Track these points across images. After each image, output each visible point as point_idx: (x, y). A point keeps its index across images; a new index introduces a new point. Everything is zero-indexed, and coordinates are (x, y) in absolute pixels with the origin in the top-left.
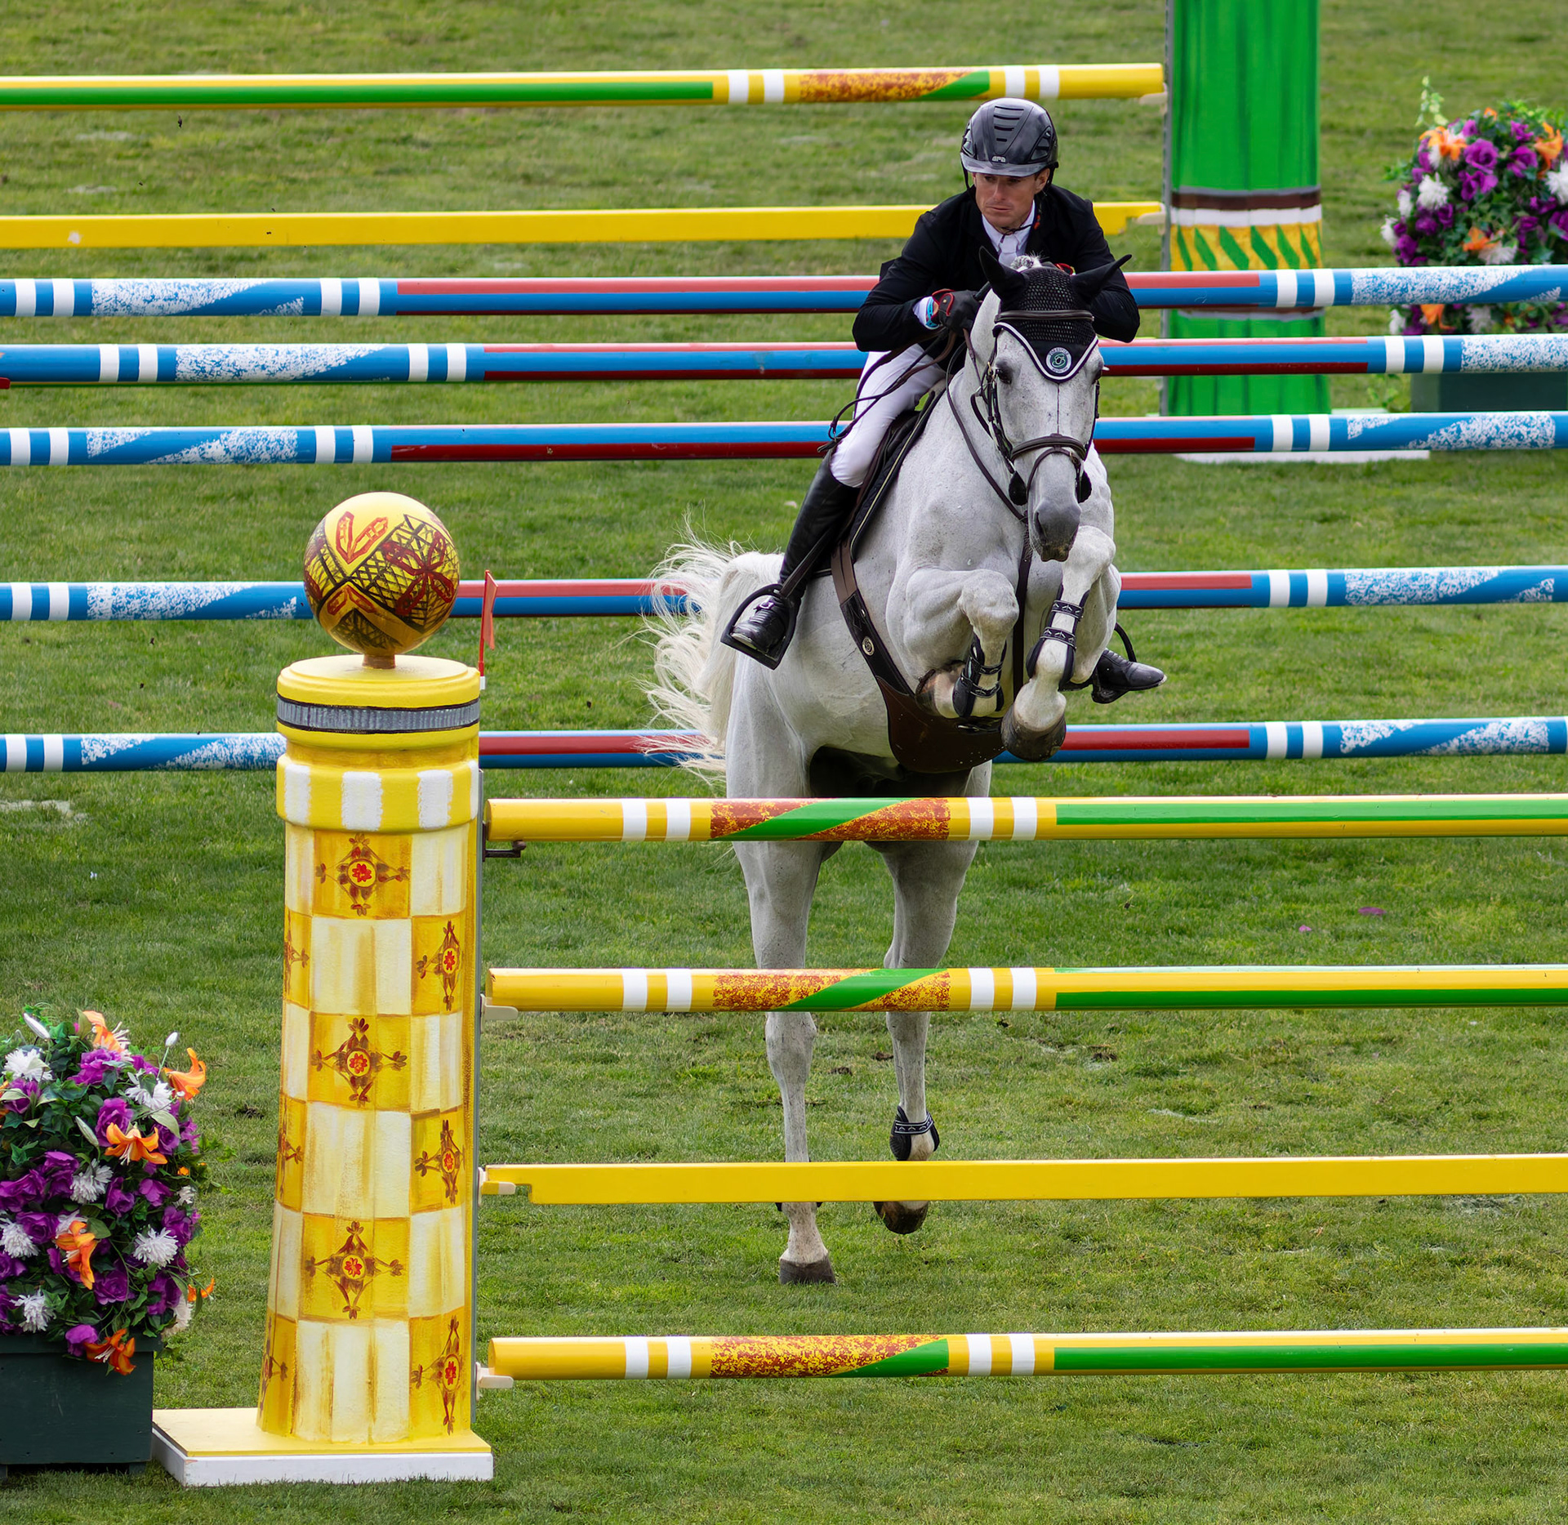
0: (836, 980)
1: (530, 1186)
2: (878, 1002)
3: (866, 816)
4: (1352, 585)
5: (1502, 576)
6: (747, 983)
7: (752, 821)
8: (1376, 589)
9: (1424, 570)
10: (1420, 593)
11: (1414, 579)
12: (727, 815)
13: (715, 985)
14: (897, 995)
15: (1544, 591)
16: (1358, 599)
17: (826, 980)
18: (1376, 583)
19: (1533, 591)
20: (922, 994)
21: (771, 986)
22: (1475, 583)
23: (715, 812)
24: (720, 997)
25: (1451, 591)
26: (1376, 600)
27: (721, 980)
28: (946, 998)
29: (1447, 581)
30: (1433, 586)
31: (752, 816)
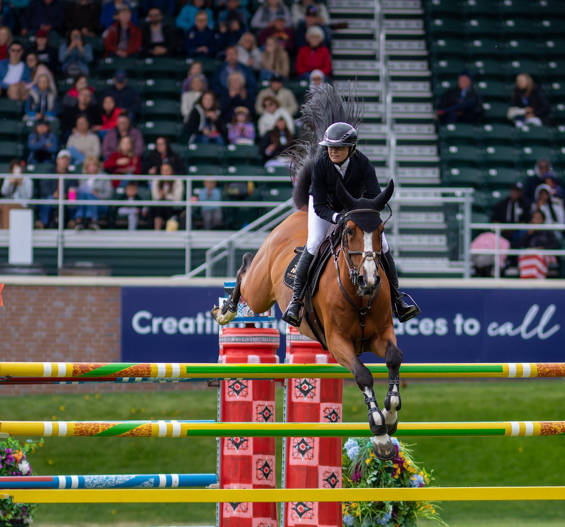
0: (114, 425)
1: (13, 496)
2: (128, 432)
3: (124, 370)
4: (86, 480)
5: (136, 477)
6: (85, 426)
7: (86, 371)
8: (94, 481)
9: (110, 476)
10: (109, 483)
11: (107, 478)
12: (78, 369)
13: (74, 427)
14: (135, 430)
15: (151, 483)
16: (89, 485)
17: (111, 425)
18: (94, 479)
19: (147, 483)
20: (143, 430)
21: (93, 427)
22: (127, 480)
23: (74, 368)
24: (76, 430)
25: (120, 482)
26: (94, 485)
27: (76, 425)
28: (151, 431)
29: (118, 479)
30: (114, 481)
31: (86, 369)
